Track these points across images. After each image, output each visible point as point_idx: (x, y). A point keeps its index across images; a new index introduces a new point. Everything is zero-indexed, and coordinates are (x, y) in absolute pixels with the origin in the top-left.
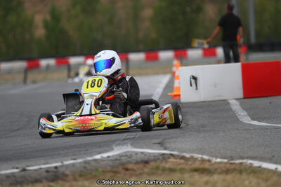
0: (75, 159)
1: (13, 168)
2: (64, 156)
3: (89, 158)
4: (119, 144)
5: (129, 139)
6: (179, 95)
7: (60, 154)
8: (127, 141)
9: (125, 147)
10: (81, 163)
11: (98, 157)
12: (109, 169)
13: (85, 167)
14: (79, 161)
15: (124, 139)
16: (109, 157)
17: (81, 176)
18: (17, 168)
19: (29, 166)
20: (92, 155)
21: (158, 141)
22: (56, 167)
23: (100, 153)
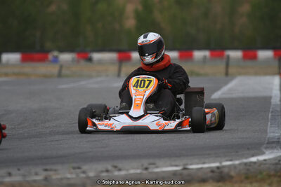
0: (231, 160)
1: (172, 166)
2: (217, 157)
3: (245, 161)
4: (266, 148)
5: (273, 142)
7: (209, 154)
8: (274, 145)
9: (275, 151)
10: (240, 164)
11: (254, 159)
12: (272, 173)
13: (248, 170)
14: (237, 162)
15: (268, 143)
16: (265, 160)
17: (247, 178)
18: (176, 166)
19: (187, 164)
20: (247, 158)
22: (218, 168)
23: (253, 156)
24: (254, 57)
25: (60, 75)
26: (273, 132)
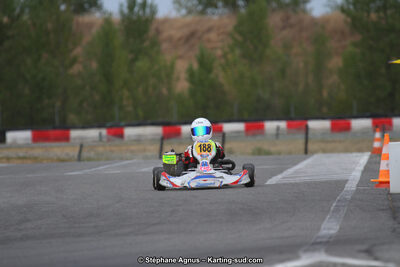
4: (306, 251)
6: (388, 182)
15: (313, 244)
21: (364, 247)
24: (348, 128)
25: (79, 158)
26: (329, 229)
